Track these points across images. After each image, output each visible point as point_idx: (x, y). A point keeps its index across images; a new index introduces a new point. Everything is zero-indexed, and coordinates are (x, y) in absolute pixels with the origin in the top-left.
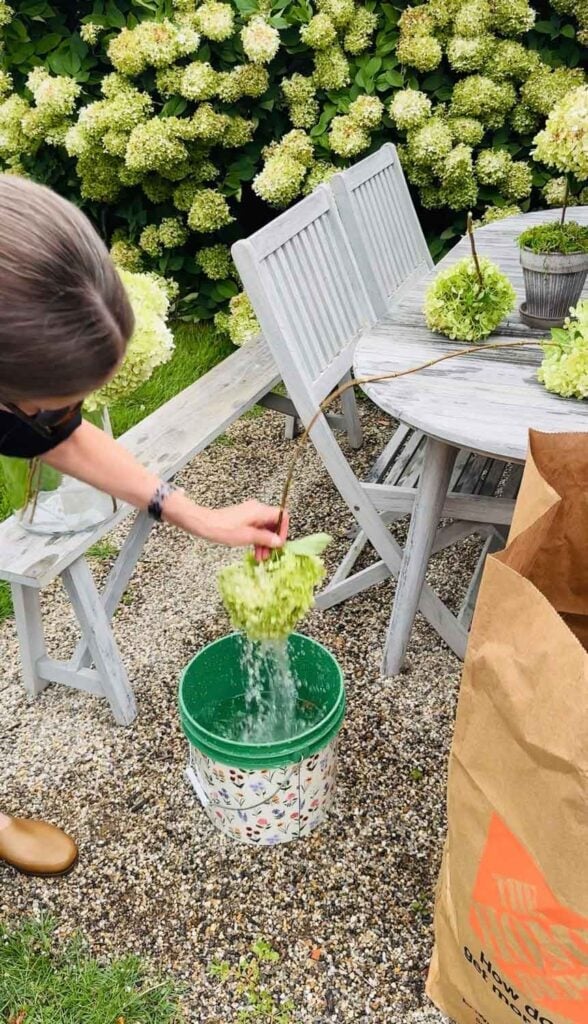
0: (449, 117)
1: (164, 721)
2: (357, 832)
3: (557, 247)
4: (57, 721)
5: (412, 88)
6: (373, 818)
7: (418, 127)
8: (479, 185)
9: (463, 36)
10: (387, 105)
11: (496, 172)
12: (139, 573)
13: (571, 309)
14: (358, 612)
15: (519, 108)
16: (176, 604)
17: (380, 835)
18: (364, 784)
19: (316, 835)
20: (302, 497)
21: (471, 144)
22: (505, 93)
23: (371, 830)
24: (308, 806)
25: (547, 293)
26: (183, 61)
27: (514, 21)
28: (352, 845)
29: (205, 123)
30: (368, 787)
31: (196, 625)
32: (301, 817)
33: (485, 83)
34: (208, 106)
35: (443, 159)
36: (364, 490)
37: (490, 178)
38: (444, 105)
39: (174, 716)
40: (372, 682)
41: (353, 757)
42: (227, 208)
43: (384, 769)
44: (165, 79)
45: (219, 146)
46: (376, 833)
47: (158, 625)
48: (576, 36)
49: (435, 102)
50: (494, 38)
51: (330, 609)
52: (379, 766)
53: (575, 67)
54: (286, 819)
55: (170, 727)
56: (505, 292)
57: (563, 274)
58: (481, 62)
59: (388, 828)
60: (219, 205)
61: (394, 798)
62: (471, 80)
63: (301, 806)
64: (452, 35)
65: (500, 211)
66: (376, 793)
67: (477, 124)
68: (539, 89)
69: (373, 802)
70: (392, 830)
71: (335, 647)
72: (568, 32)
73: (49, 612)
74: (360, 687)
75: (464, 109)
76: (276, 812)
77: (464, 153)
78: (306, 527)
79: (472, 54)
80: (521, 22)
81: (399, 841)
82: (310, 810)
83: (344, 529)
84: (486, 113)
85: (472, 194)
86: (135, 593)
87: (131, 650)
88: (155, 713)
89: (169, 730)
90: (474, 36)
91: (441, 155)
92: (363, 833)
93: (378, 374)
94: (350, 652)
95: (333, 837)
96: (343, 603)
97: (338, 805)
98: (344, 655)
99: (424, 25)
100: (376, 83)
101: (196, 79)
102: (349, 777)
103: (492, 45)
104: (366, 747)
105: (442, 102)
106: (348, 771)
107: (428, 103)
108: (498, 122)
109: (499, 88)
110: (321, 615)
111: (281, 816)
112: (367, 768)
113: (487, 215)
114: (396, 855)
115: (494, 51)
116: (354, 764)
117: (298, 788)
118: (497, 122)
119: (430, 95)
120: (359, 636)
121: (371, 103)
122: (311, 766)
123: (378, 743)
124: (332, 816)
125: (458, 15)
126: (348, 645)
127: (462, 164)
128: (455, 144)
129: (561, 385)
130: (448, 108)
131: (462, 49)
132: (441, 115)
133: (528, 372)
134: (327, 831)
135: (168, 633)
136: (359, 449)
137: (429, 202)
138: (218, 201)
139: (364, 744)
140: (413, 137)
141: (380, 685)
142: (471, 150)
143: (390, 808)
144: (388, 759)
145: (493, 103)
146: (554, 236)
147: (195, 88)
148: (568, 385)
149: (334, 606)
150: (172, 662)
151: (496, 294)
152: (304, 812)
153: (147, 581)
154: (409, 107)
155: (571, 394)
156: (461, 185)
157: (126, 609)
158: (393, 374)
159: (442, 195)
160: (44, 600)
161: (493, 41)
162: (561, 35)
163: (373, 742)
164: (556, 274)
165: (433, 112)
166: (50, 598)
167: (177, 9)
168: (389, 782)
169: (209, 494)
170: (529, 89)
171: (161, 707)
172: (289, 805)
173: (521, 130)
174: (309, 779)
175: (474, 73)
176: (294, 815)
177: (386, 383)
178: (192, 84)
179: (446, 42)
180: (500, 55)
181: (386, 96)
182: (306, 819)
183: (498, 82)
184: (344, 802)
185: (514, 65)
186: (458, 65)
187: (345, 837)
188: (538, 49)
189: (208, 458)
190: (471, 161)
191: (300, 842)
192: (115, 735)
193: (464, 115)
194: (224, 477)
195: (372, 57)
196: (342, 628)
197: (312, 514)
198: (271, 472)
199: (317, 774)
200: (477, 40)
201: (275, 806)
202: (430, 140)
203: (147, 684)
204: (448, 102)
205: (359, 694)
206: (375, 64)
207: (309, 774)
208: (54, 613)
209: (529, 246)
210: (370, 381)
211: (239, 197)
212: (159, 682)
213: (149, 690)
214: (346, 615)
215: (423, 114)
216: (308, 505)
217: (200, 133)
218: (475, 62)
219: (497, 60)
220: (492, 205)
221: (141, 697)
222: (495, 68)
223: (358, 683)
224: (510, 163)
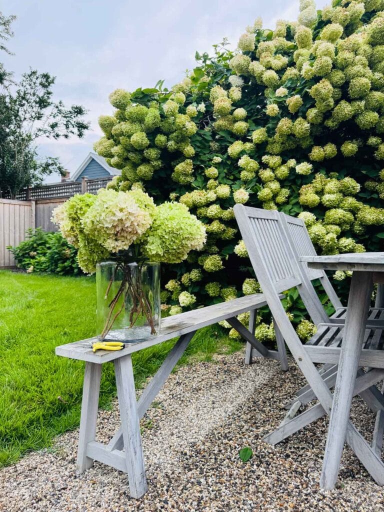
0: (325, 224)
1: (164, 499)
4: (91, 489)
5: (307, 212)
7: (311, 225)
8: (340, 252)
9: (329, 193)
11: (348, 246)
12: (159, 415)
14: (298, 448)
15: (356, 222)
16: (179, 432)
20: (256, 390)
21: (336, 234)
22: (349, 216)
26: (208, 204)
27: (351, 188)
29: (215, 226)
31: (190, 445)
33: (340, 211)
34: (217, 221)
35: (323, 238)
36: (304, 348)
37: (346, 247)
38: (321, 220)
39: (171, 496)
40: (315, 492)
42: (222, 262)
44: (200, 210)
45: (220, 239)
47: (167, 442)
48: (379, 196)
51: (279, 444)
55: (167, 504)
58: (337, 203)
60: (218, 260)
62: (333, 210)
64: (324, 193)
67: (338, 227)
68: (365, 214)
72: (375, 196)
73: (103, 427)
74: (306, 495)
75: (331, 221)
78: (259, 402)
79: (334, 199)
80: (354, 189)
83: (283, 405)
84: (341, 223)
86: (156, 424)
87: (148, 453)
88: (158, 493)
89: (166, 506)
90: (334, 193)
91: (322, 236)
98: (291, 473)
99: (311, 190)
101: (214, 210)
105: (321, 218)
107: (315, 217)
109: (346, 213)
110: (273, 447)
115: (343, 200)
118: (348, 227)
119: (315, 214)
120: (300, 462)
125: (326, 186)
128: (327, 234)
130: (323, 221)
131: (327, 198)
132: (321, 223)
135: (172, 448)
136: (286, 371)
138: (217, 259)
141: (322, 495)
142: (336, 236)
145: (345, 219)
147: (213, 213)
150: (173, 464)
153: (163, 419)
157: (149, 432)
160: (102, 421)
161: (342, 196)
162: (372, 197)
165: (317, 222)
166: (106, 421)
167: (208, 189)
169: (203, 383)
170: (360, 215)
171: (162, 490)
173: (358, 232)
175: (335, 208)
178: (212, 211)
179: (322, 196)
180: (346, 201)
183: (346, 211)
185: (352, 206)
186: (327, 204)
189: (204, 368)
190: (336, 240)
192: (128, 504)
193: (332, 224)
194: (212, 376)
195: (288, 204)
196: (288, 456)
197: (262, 397)
198: (237, 377)
200: (335, 195)
202: (316, 230)
203: (155, 474)
204: (323, 218)
205: (306, 499)
208: (106, 429)
211: (227, 258)
212: (163, 474)
213: (156, 478)
214: (290, 448)
215: (313, 220)
216: (260, 393)
217: (213, 230)
218: (335, 202)
219: (344, 203)
221: (150, 482)
222: (344, 205)
223: (305, 492)
224: (355, 244)
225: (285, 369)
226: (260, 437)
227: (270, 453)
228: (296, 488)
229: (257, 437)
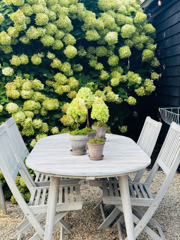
0: (23, 111)
7: (15, 113)
8: (34, 129)
9: (25, 90)
10: (5, 107)
11: (39, 125)
15: (42, 109)
21: (31, 117)
22: (38, 104)
27: (38, 87)
33: (33, 102)
35: (24, 121)
37: (37, 126)
48: (54, 91)
49: (20, 107)
50: (33, 91)
53: (55, 98)
58: (31, 97)
62: (29, 101)
64: (21, 90)
65: (41, 135)
67: (31, 112)
68: (47, 103)
72: (52, 90)
75: (27, 109)
77: (29, 119)
79: (29, 94)
80: (40, 87)
84: (34, 110)
85: (32, 132)
90: (28, 90)
91: (23, 120)
99: (14, 87)
103: (33, 93)
107: (18, 107)
113: (37, 137)
118: (37, 112)
119: (18, 104)
125: (23, 85)
127: (30, 122)
128: (26, 118)
131: (25, 93)
132: (21, 110)
140: (14, 115)
142: (31, 119)
145: (36, 107)
154: (13, 107)
156: (29, 128)
159: (23, 132)
161: (33, 92)
162: (50, 91)
170: (44, 104)
173: (43, 115)
175: (29, 99)
179: (20, 92)
181: (4, 105)
183: (36, 102)
185: (40, 98)
186: (24, 97)
188: (45, 94)
190: (32, 121)
193: (28, 110)
200: (29, 91)
202: (20, 116)
204: (22, 107)
215: (17, 109)
218: (29, 96)
219: (35, 96)
220: (38, 134)
222: (35, 98)
224: (42, 123)
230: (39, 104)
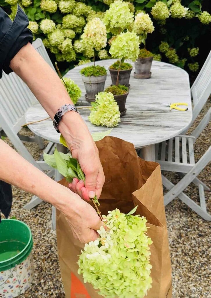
0: (63, 29)
2: (42, 288)
3: (93, 74)
5: (48, 19)
6: (48, 282)
7: (51, 32)
8: (76, 53)
9: (64, 1)
10: (39, 25)
11: (81, 48)
13: (96, 95)
14: (43, 208)
17: (50, 288)
18: (45, 271)
19: (27, 292)
21: (71, 39)
23: (47, 286)
24: (22, 282)
25: (92, 90)
28: (40, 293)
30: (47, 271)
32: (20, 286)
33: (73, 17)
35: (61, 44)
36: (38, 164)
37: (79, 50)
38: (60, 25)
40: (48, 233)
41: (41, 261)
43: (52, 264)
46: (49, 287)
49: (57, 24)
51: (32, 209)
52: (51, 263)
54: (14, 288)
56: (77, 91)
57: (96, 84)
58: (71, 10)
59: (54, 285)
61: (56, 274)
62: (68, 16)
63: (19, 283)
64: (60, 1)
65: (84, 62)
66: (49, 273)
67: (73, 31)
69: (48, 276)
70: (55, 285)
71: (34, 223)
74: (44, 236)
75: (67, 26)
76: (10, 286)
77: (69, 42)
79: (68, 7)
81: (58, 289)
82: (23, 284)
84: (75, 28)
85: (73, 56)
91: (61, 43)
92: (45, 288)
93: (34, 121)
94: (40, 224)
95: (33, 292)
96: (37, 206)
97: (35, 280)
98: (38, 225)
100: (35, 17)
102: (40, 269)
103: (75, 4)
104: (46, 257)
105: (59, 24)
106: (39, 267)
107: (54, 24)
108: (80, 31)
109: (78, 19)
110: (29, 212)
111: (12, 287)
112: (46, 265)
113: (80, 63)
114: (56, 294)
115: (75, 6)
116: (41, 264)
117: (17, 276)
119: (54, 21)
120: (43, 217)
121: (33, 25)
122: (21, 267)
123: (50, 255)
124: (33, 284)
126: (39, 221)
127: (68, 46)
128: (65, 38)
129: (95, 122)
130: (61, 26)
131: (63, 6)
132: (60, 28)
133: (86, 118)
134: (31, 290)
137: (59, 59)
139: (45, 256)
140: (50, 36)
141: (51, 234)
142: (71, 40)
143: (54, 277)
144: (54, 260)
145: (77, 24)
146: (92, 70)
148: (97, 121)
149: (34, 207)
151: (74, 91)
152: (21, 285)
154: (47, 25)
155: (99, 124)
156: (69, 53)
158: (39, 121)
159: (63, 57)
161: (75, 2)
162: (98, 1)
163: (48, 255)
164: (94, 84)
165: (56, 27)
168: (54, 268)
170: (89, 19)
172: (14, 283)
174: (21, 272)
175: (69, 13)
176: (17, 286)
177: (36, 124)
179: (58, 3)
180: (78, 7)
181: (39, 22)
182: (22, 287)
183: (78, 17)
184: (37, 278)
185: (83, 11)
186: (63, 11)
187: (38, 291)
188: (91, 6)
190: (71, 45)
191: (21, 296)
193: (67, 28)
195: (33, 8)
196: (37, 215)
199: (24, 270)
200: (69, 2)
201: (9, 284)
202: (56, 37)
204: (62, 24)
205: (43, 239)
206: (34, 10)
207: (20, 271)
209: (84, 74)
210: (30, 124)
214: (39, 210)
215: (53, 28)
218: (69, 10)
219: (77, 9)
220: (81, 59)
222: (76, 12)
223: (43, 234)
225: (42, 148)
226: (22, 206)
227: (27, 216)
228: (39, 233)
229: (20, 207)
230: (82, 20)
